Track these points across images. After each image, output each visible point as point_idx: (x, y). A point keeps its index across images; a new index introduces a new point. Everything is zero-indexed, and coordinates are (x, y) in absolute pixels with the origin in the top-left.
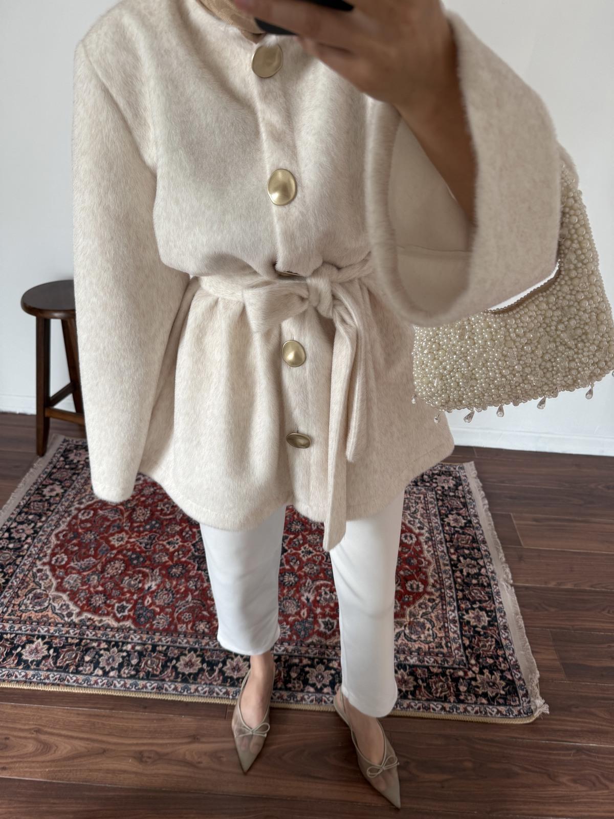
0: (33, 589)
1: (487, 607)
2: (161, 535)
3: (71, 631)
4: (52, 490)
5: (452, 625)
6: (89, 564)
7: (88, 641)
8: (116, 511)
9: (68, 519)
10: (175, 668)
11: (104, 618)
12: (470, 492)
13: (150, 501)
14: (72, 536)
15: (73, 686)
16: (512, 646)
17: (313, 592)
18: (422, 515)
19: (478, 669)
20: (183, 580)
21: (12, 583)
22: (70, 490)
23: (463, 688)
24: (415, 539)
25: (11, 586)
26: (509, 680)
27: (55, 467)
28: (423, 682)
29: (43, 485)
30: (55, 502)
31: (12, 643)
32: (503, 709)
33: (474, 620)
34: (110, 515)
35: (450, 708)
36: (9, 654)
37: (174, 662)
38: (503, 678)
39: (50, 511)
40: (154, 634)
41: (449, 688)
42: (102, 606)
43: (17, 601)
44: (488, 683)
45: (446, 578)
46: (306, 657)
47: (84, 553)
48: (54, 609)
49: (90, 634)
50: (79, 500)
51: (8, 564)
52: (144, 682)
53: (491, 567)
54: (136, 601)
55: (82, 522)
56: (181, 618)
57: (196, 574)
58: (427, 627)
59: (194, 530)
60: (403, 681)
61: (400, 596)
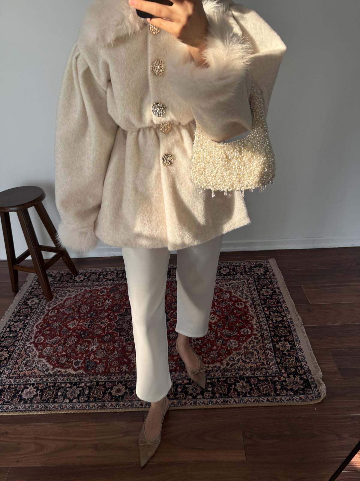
0: (27, 358)
1: (289, 339)
2: (97, 319)
3: (49, 379)
4: (33, 301)
5: (269, 351)
6: (56, 340)
7: (59, 384)
8: (70, 309)
9: (43, 316)
10: (110, 393)
11: (67, 370)
12: (274, 275)
13: (89, 301)
14: (46, 325)
15: (53, 410)
16: (305, 360)
18: (247, 291)
19: (286, 375)
20: (111, 343)
21: (13, 356)
22: (43, 300)
23: (278, 387)
24: (243, 305)
25: (13, 358)
26: (305, 379)
27: (33, 288)
28: (255, 386)
29: (27, 299)
30: (35, 307)
31: (16, 390)
32: (303, 396)
33: (282, 347)
34: (67, 311)
35: (272, 399)
36: (14, 396)
37: (110, 390)
38: (301, 379)
39: (32, 313)
40: (97, 376)
41: (270, 388)
42: (66, 363)
43: (17, 366)
44: (293, 382)
45: (264, 325)
46: (186, 379)
47: (53, 335)
48: (38, 368)
49: (60, 380)
50: (48, 305)
51: (10, 346)
52: (93, 404)
53: (289, 316)
54: (85, 359)
55: (51, 317)
56: (111, 365)
57: (119, 339)
58: (255, 354)
59: (116, 314)
60: (243, 387)
61: (237, 338)
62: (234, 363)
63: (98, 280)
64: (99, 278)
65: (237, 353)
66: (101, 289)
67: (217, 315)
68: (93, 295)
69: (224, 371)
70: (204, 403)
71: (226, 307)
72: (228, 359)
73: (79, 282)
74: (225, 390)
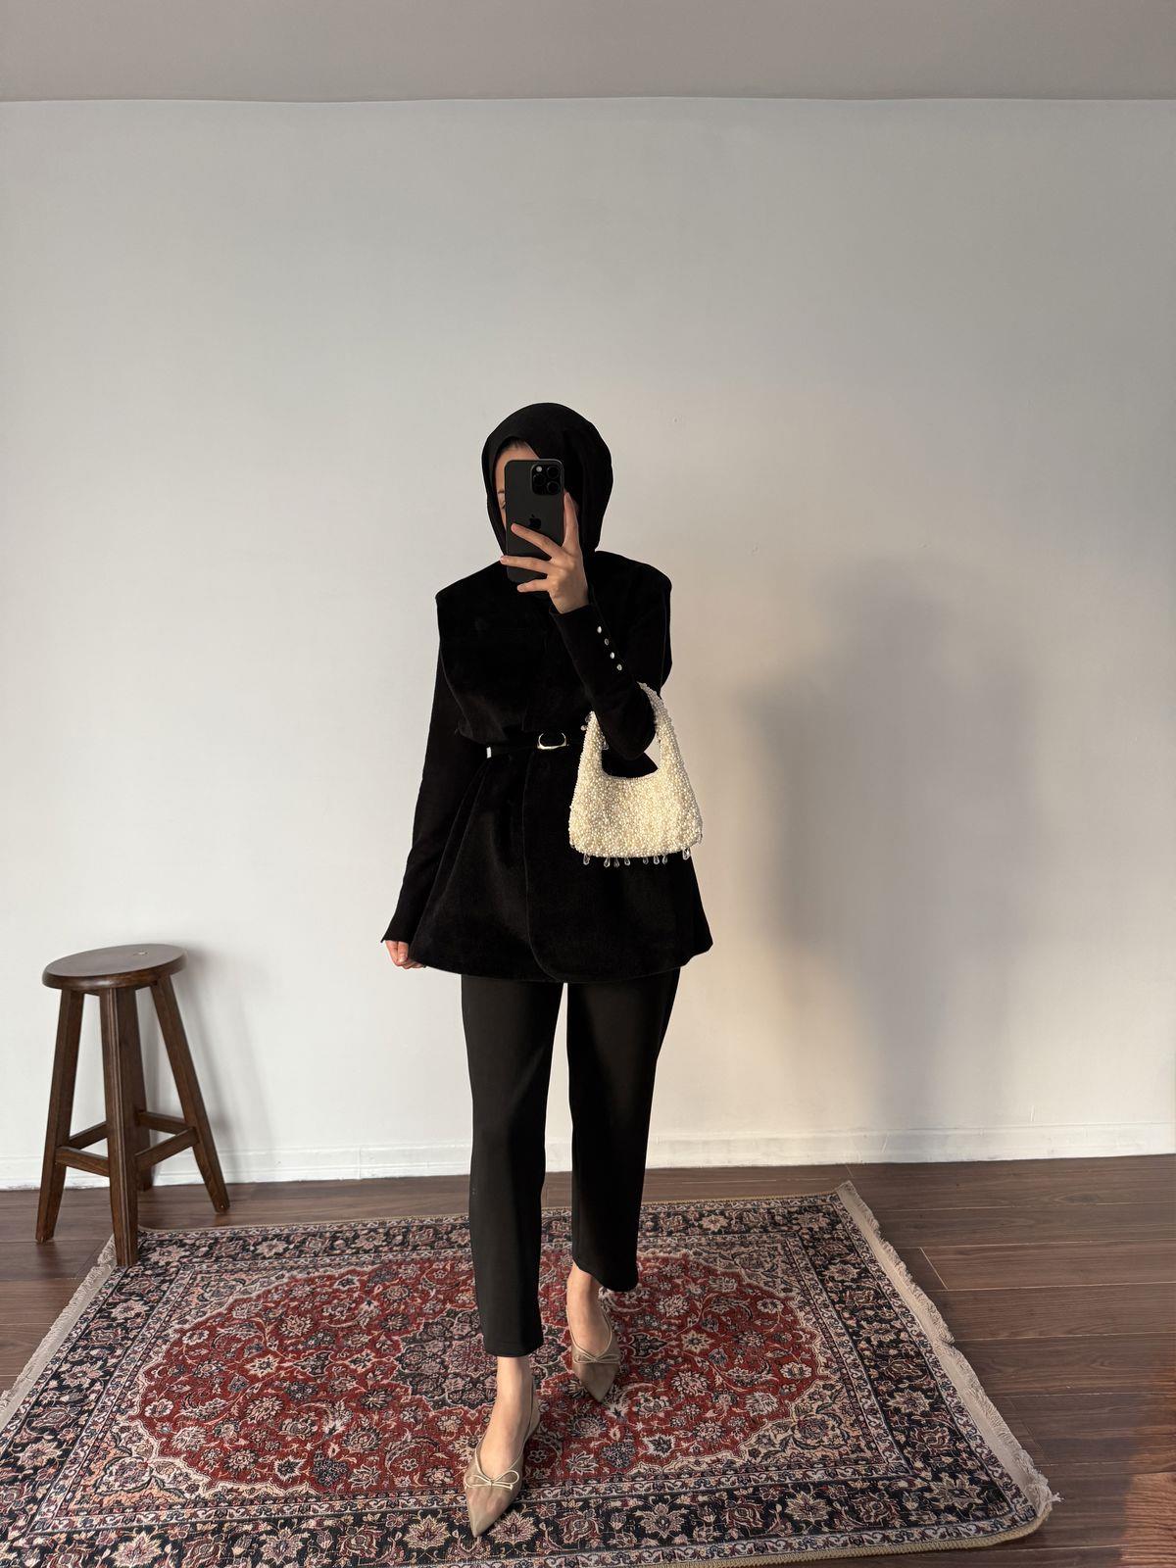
0: (121, 1458)
1: (922, 1385)
2: (339, 1352)
3: (200, 1513)
4: (127, 1309)
5: (870, 1417)
6: (214, 1408)
7: (235, 1524)
8: (250, 1326)
9: (164, 1347)
10: (402, 1544)
11: (257, 1486)
12: (856, 1231)
13: (308, 1306)
14: (176, 1371)
16: (978, 1433)
17: (625, 1401)
18: (784, 1272)
19: (930, 1474)
20: (391, 1412)
21: (77, 1454)
22: (160, 1305)
23: (911, 1505)
24: (780, 1307)
25: (75, 1459)
26: (985, 1482)
27: (126, 1276)
28: (842, 1505)
29: (109, 1305)
30: (135, 1325)
31: (91, 1546)
32: (983, 1524)
33: (905, 1406)
34: (240, 1333)
35: (897, 1536)
36: (90, 1560)
37: (399, 1534)
38: (973, 1481)
39: (129, 1339)
40: (354, 1498)
42: (251, 1467)
43: (90, 1481)
44: (949, 1491)
45: (846, 1353)
46: (633, 1497)
47: (203, 1394)
48: (161, 1485)
49: (236, 1513)
50: (180, 1317)
51: (63, 1428)
53: (915, 1328)
54: (312, 1454)
55: (191, 1348)
56: (398, 1468)
57: (412, 1401)
58: (830, 1426)
59: (395, 1338)
60: (809, 1509)
61: (774, 1388)
62: (772, 1449)
63: (329, 1250)
64: (332, 1248)
65: (779, 1426)
66: (343, 1275)
67: (706, 1331)
68: (318, 1290)
69: (747, 1471)
70: (695, 1555)
71: (731, 1313)
72: (753, 1440)
73: (269, 1258)
74: (753, 1517)
